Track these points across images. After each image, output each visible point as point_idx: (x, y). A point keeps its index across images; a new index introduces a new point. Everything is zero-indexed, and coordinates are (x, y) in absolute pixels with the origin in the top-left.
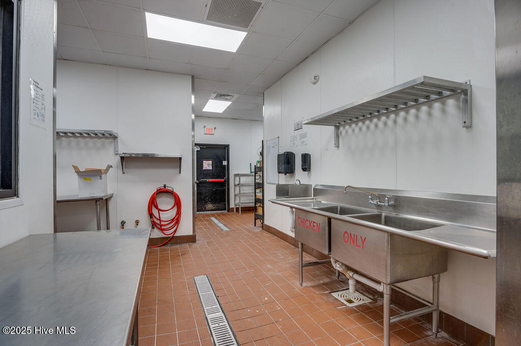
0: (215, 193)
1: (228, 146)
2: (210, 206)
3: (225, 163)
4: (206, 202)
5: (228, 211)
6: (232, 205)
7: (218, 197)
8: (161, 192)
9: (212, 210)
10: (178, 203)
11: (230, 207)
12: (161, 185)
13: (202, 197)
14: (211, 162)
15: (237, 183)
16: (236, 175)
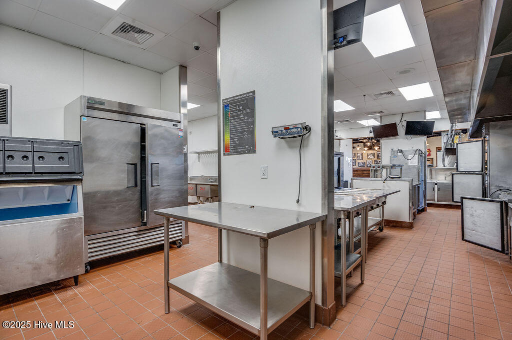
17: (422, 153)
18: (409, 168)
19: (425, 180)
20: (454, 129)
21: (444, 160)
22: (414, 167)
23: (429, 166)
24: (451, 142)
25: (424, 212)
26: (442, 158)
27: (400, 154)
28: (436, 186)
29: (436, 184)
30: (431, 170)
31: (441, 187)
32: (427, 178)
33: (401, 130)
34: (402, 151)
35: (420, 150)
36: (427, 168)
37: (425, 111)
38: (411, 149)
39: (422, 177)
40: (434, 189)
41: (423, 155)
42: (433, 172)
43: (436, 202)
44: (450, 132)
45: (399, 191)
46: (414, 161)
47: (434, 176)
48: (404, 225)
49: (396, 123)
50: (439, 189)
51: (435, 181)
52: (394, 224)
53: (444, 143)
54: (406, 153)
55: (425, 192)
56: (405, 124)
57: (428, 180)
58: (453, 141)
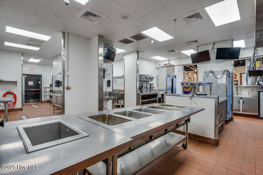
0: (35, 95)
1: (41, 76)
2: (32, 100)
3: (40, 82)
4: (30, 99)
5: (41, 102)
6: (43, 100)
7: (36, 97)
8: (8, 93)
9: (33, 102)
10: (15, 97)
11: (42, 101)
12: (8, 91)
13: (28, 97)
14: (33, 82)
15: (45, 91)
16: (45, 88)
17: (230, 73)
18: (219, 86)
19: (232, 96)
20: (256, 55)
21: (247, 80)
22: (223, 85)
23: (235, 84)
24: (253, 66)
25: (231, 122)
26: (246, 78)
27: (211, 74)
28: (241, 100)
29: (241, 98)
30: (237, 87)
31: (245, 101)
32: (234, 93)
33: (213, 55)
34: (212, 72)
35: (228, 71)
36: (234, 86)
37: (233, 40)
38: (220, 70)
39: (229, 93)
40: (239, 102)
41: (231, 75)
42: (239, 89)
43: (241, 112)
44: (252, 58)
45: (204, 109)
46: (223, 80)
47: (239, 93)
48: (209, 141)
49: (208, 51)
50: (243, 103)
51: (240, 96)
52: (200, 140)
53: (248, 67)
54: (216, 74)
55: (232, 105)
56: (215, 51)
57: (235, 95)
58: (255, 65)
